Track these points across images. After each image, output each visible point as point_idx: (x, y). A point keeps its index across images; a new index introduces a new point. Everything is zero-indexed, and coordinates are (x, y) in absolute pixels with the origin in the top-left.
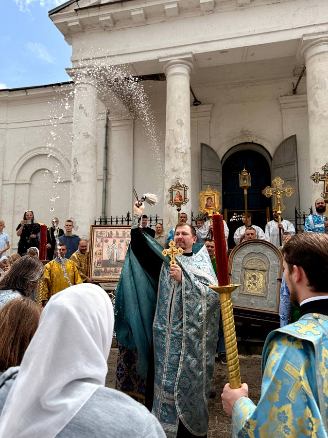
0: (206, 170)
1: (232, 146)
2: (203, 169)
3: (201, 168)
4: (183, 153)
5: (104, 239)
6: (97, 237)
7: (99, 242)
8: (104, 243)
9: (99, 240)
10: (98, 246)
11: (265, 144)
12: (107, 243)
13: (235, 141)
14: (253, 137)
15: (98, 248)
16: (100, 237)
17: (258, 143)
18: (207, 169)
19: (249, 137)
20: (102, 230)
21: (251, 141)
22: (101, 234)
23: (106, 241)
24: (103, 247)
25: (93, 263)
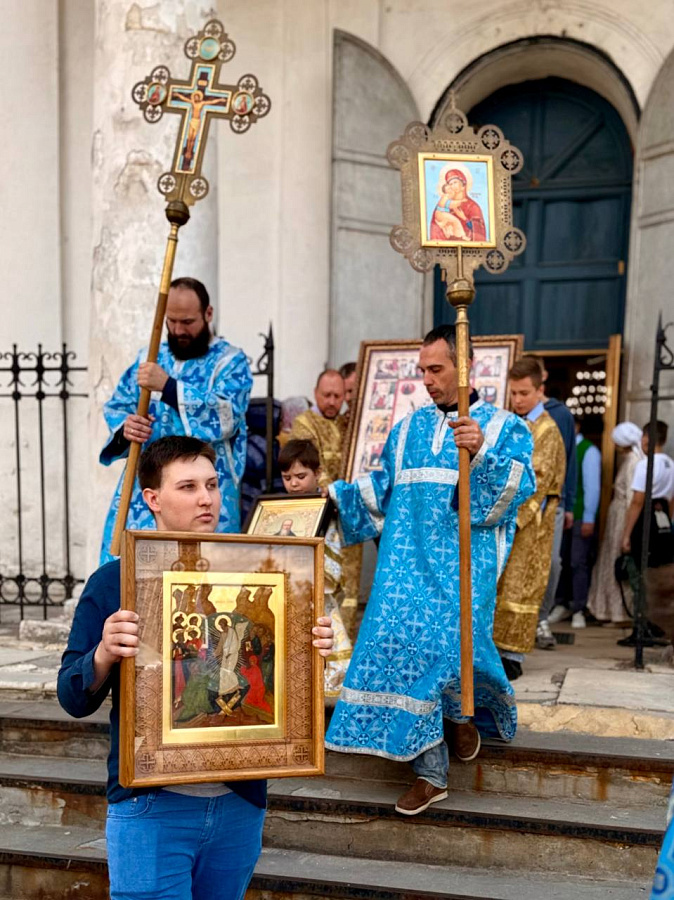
0: (354, 162)
1: (475, 55)
2: (340, 154)
3: (333, 148)
4: (165, 33)
5: (401, 385)
6: (377, 377)
7: (381, 394)
8: (400, 393)
9: (383, 388)
10: (380, 405)
11: (614, 46)
12: (410, 397)
13: (490, 28)
14: (569, 11)
15: (380, 412)
16: (388, 376)
17: (589, 39)
18: (358, 157)
19: (552, 12)
20: (398, 356)
21: (556, 31)
22: (391, 367)
23: (407, 391)
24: (393, 408)
25: (358, 458)
